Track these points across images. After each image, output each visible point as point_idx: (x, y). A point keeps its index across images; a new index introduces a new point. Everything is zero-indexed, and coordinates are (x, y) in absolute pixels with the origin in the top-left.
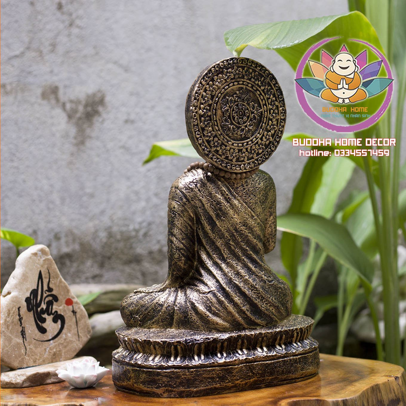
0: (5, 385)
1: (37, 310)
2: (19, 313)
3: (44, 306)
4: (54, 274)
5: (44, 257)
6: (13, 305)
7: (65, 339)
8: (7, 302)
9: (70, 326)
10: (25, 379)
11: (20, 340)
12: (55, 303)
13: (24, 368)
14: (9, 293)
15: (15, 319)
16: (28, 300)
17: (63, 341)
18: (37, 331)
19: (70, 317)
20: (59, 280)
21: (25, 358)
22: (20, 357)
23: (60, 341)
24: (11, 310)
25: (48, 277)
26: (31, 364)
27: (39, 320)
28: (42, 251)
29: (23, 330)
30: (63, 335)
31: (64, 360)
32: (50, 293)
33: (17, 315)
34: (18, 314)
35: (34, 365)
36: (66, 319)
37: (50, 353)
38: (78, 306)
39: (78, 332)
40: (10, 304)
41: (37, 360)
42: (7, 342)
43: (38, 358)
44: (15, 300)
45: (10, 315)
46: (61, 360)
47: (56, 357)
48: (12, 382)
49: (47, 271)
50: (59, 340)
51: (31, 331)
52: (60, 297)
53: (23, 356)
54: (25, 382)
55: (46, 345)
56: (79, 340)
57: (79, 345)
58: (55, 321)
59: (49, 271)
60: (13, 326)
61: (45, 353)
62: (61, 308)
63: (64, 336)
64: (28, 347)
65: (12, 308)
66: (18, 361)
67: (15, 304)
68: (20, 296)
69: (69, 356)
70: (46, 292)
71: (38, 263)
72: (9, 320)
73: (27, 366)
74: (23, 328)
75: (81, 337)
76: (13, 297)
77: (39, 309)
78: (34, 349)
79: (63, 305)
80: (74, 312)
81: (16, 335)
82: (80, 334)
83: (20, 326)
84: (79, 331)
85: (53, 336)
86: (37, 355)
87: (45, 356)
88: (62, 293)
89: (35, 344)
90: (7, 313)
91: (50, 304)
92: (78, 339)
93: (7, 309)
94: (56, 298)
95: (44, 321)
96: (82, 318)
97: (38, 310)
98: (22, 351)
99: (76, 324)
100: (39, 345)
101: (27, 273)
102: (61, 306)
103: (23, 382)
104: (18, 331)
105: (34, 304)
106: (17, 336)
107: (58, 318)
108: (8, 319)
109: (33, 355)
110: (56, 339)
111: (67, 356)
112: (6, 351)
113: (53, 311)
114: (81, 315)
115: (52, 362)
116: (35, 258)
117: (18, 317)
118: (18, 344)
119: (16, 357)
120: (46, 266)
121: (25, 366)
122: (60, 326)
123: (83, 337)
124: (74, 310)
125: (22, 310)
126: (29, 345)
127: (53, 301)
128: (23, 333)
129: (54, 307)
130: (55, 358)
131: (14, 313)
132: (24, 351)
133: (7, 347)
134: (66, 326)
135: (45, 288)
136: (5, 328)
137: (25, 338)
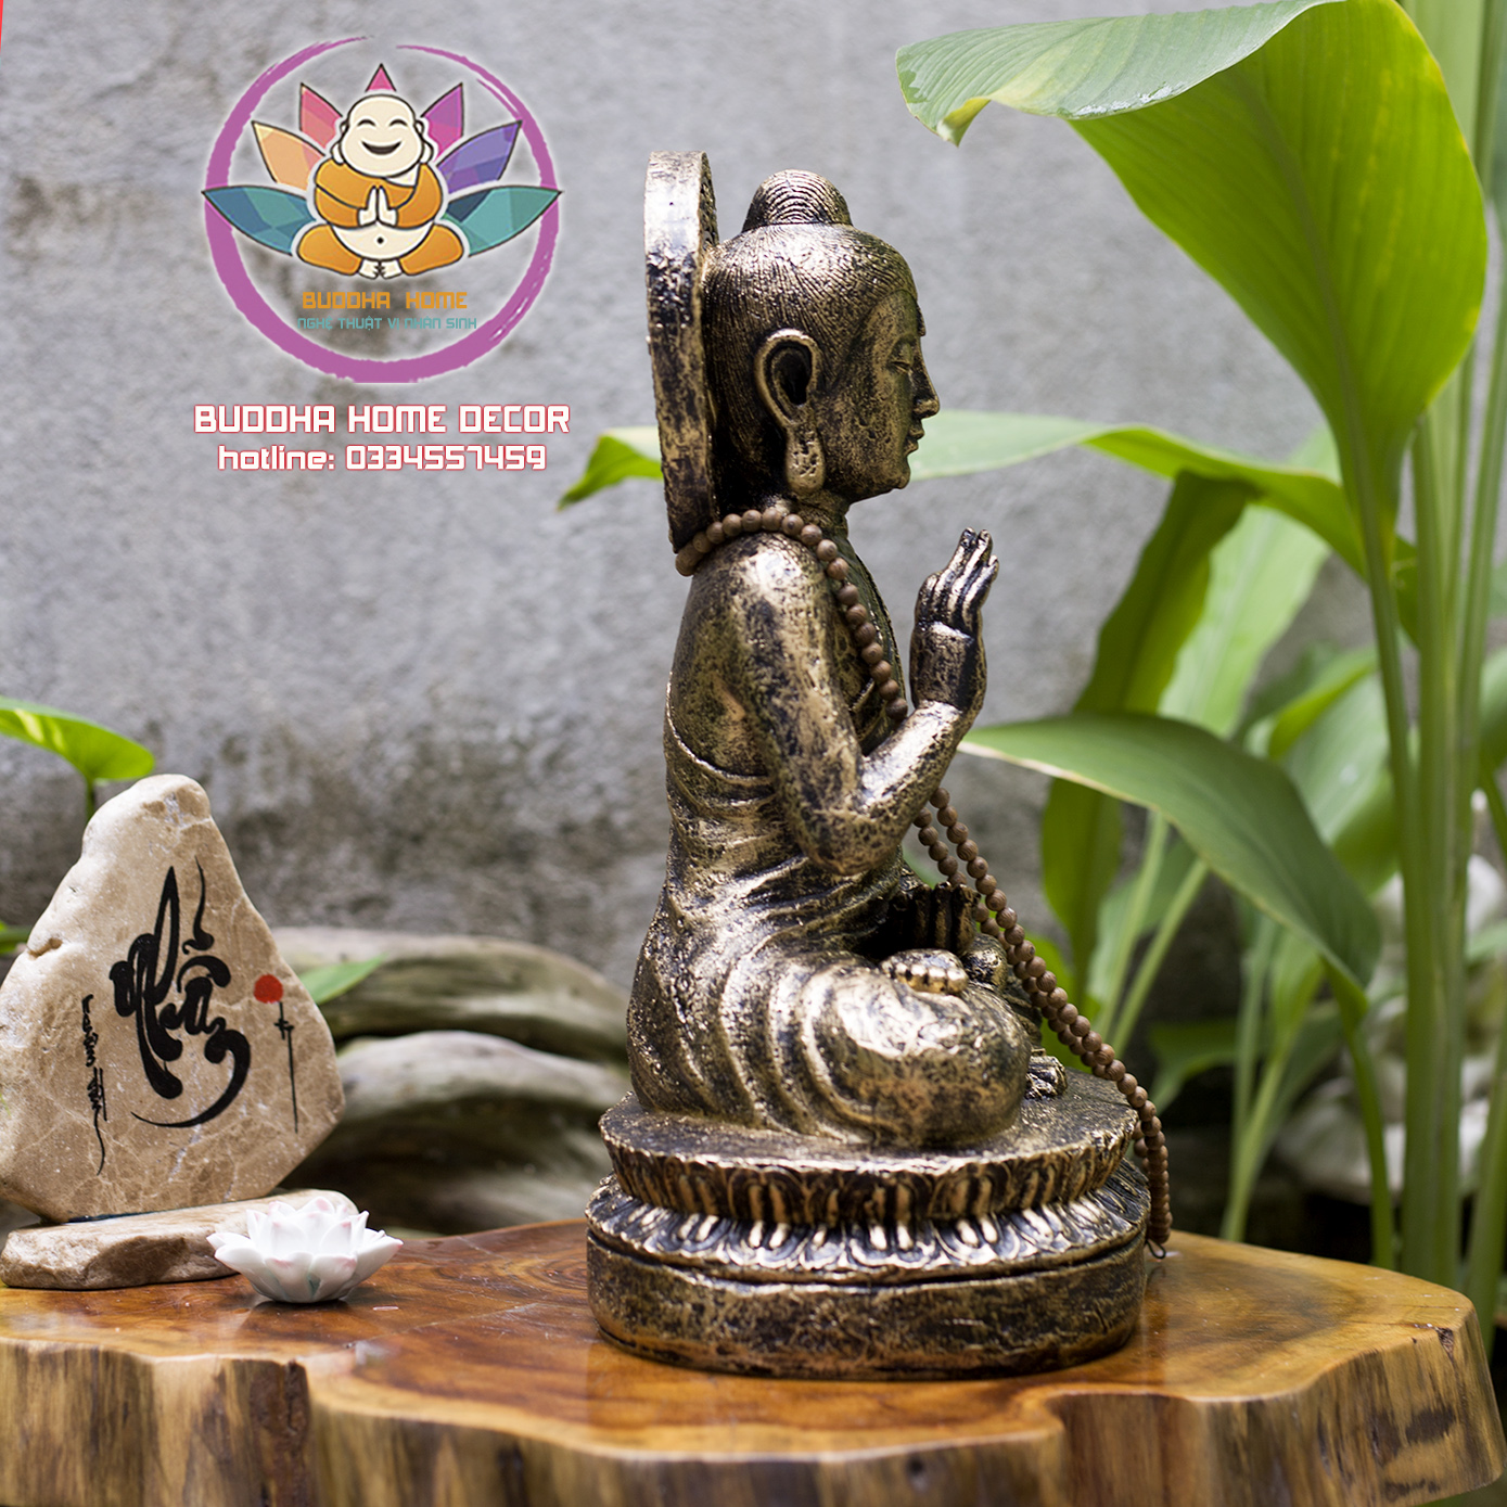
0: (20, 1277)
1: (150, 1010)
2: (86, 1017)
3: (176, 998)
4: (221, 884)
5: (186, 821)
6: (67, 987)
7: (246, 1124)
8: (44, 976)
9: (269, 1076)
10: (94, 1260)
11: (84, 1118)
12: (216, 988)
13: (91, 1219)
14: (53, 944)
15: (69, 1040)
16: (120, 973)
17: (240, 1126)
18: (146, 1087)
19: (269, 1043)
20: (235, 906)
21: (98, 1181)
22: (79, 1178)
23: (226, 1130)
24: (59, 1006)
25: (199, 894)
26: (120, 1204)
27: (158, 1048)
28: (182, 797)
29: (95, 1080)
30: (239, 1108)
31: (240, 1200)
32: (201, 953)
33: (77, 1023)
34: (81, 1021)
35: (130, 1210)
36: (253, 1049)
37: (191, 1168)
38: (300, 1005)
39: (294, 1099)
40: (56, 982)
41: (141, 1194)
42: (35, 1120)
43: (145, 1184)
44: (74, 971)
45: (54, 1024)
46: (227, 1197)
47: (208, 1186)
48: (47, 1267)
49: (197, 871)
50: (222, 1124)
51: (125, 1085)
52: (237, 970)
53: (92, 1175)
54: (94, 1268)
55: (177, 1140)
56: (296, 1130)
57: (296, 1145)
58: (213, 1054)
59: (201, 871)
60: (62, 1063)
61: (171, 1169)
62: (237, 1007)
63: (243, 1110)
64: (110, 1145)
65: (63, 998)
66: (72, 1193)
67: (73, 984)
68: (94, 957)
69: (256, 1186)
70: (188, 947)
71: (163, 842)
72: (49, 1042)
73: (102, 1213)
74: (98, 1072)
75: (306, 1120)
76: (66, 960)
77: (159, 1008)
78: (131, 1151)
79: (246, 999)
80: (284, 1027)
81: (72, 1099)
82: (300, 1107)
83: (88, 1065)
84: (298, 1096)
85: (204, 1108)
86: (141, 1174)
87: (170, 1180)
88: (246, 955)
89: (137, 1133)
90: (44, 1015)
91: (199, 991)
92: (292, 1125)
93: (42, 1002)
94: (220, 973)
95: (174, 1050)
96: (312, 1049)
97: (154, 1011)
98: (90, 1156)
99: (288, 1069)
100: (152, 1138)
101: (122, 874)
102: (237, 1001)
103: (87, 1270)
104: (78, 1081)
105: (143, 988)
106: (72, 1103)
107: (226, 1043)
108: (44, 1039)
109: (126, 1175)
110: (215, 1121)
111: (249, 1185)
112: (29, 1151)
113: (209, 1020)
114: (309, 1040)
115: (195, 1203)
116: (157, 821)
117: (80, 1033)
118: (77, 1129)
119: (65, 1177)
120: (193, 853)
121: (97, 1211)
122: (230, 1075)
123: (310, 1118)
124: (286, 1018)
125: (97, 1009)
126: (116, 1137)
127: (212, 981)
128: (96, 1092)
129: (213, 1003)
130: (206, 1188)
131: (67, 1016)
132: (95, 1155)
133: (36, 1139)
134: (251, 1075)
135: (186, 933)
136: (33, 1071)
137: (101, 1111)
